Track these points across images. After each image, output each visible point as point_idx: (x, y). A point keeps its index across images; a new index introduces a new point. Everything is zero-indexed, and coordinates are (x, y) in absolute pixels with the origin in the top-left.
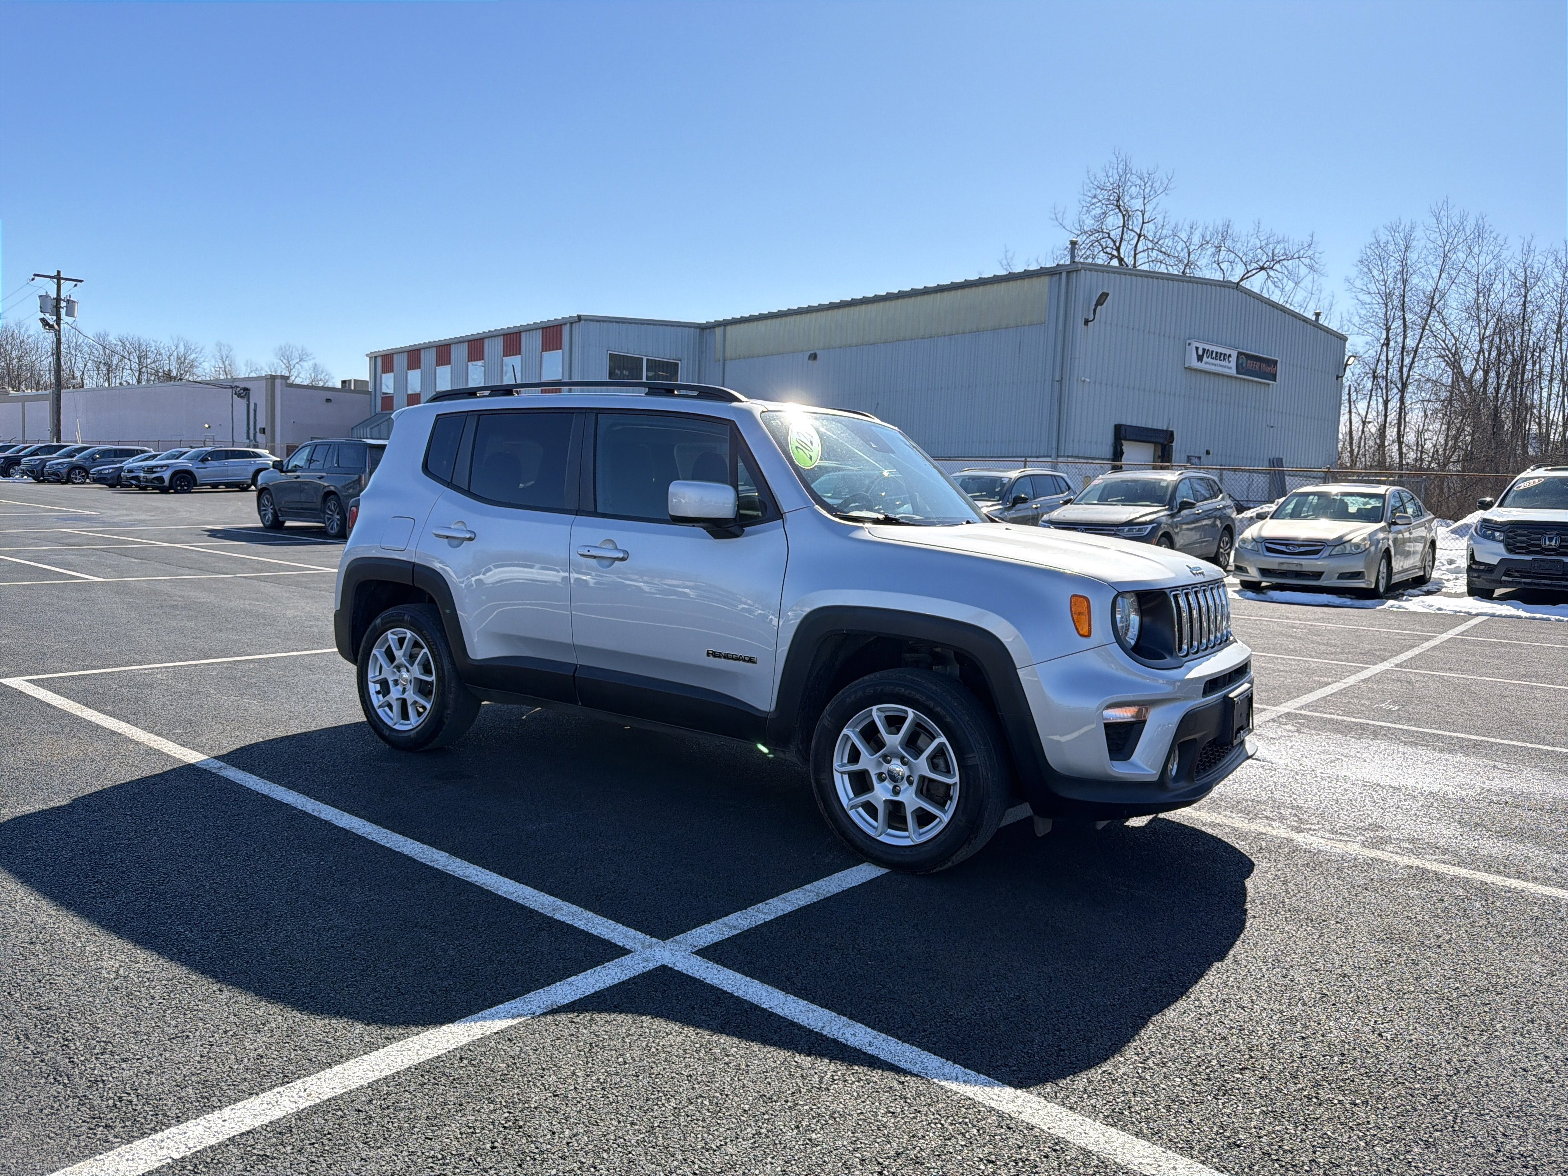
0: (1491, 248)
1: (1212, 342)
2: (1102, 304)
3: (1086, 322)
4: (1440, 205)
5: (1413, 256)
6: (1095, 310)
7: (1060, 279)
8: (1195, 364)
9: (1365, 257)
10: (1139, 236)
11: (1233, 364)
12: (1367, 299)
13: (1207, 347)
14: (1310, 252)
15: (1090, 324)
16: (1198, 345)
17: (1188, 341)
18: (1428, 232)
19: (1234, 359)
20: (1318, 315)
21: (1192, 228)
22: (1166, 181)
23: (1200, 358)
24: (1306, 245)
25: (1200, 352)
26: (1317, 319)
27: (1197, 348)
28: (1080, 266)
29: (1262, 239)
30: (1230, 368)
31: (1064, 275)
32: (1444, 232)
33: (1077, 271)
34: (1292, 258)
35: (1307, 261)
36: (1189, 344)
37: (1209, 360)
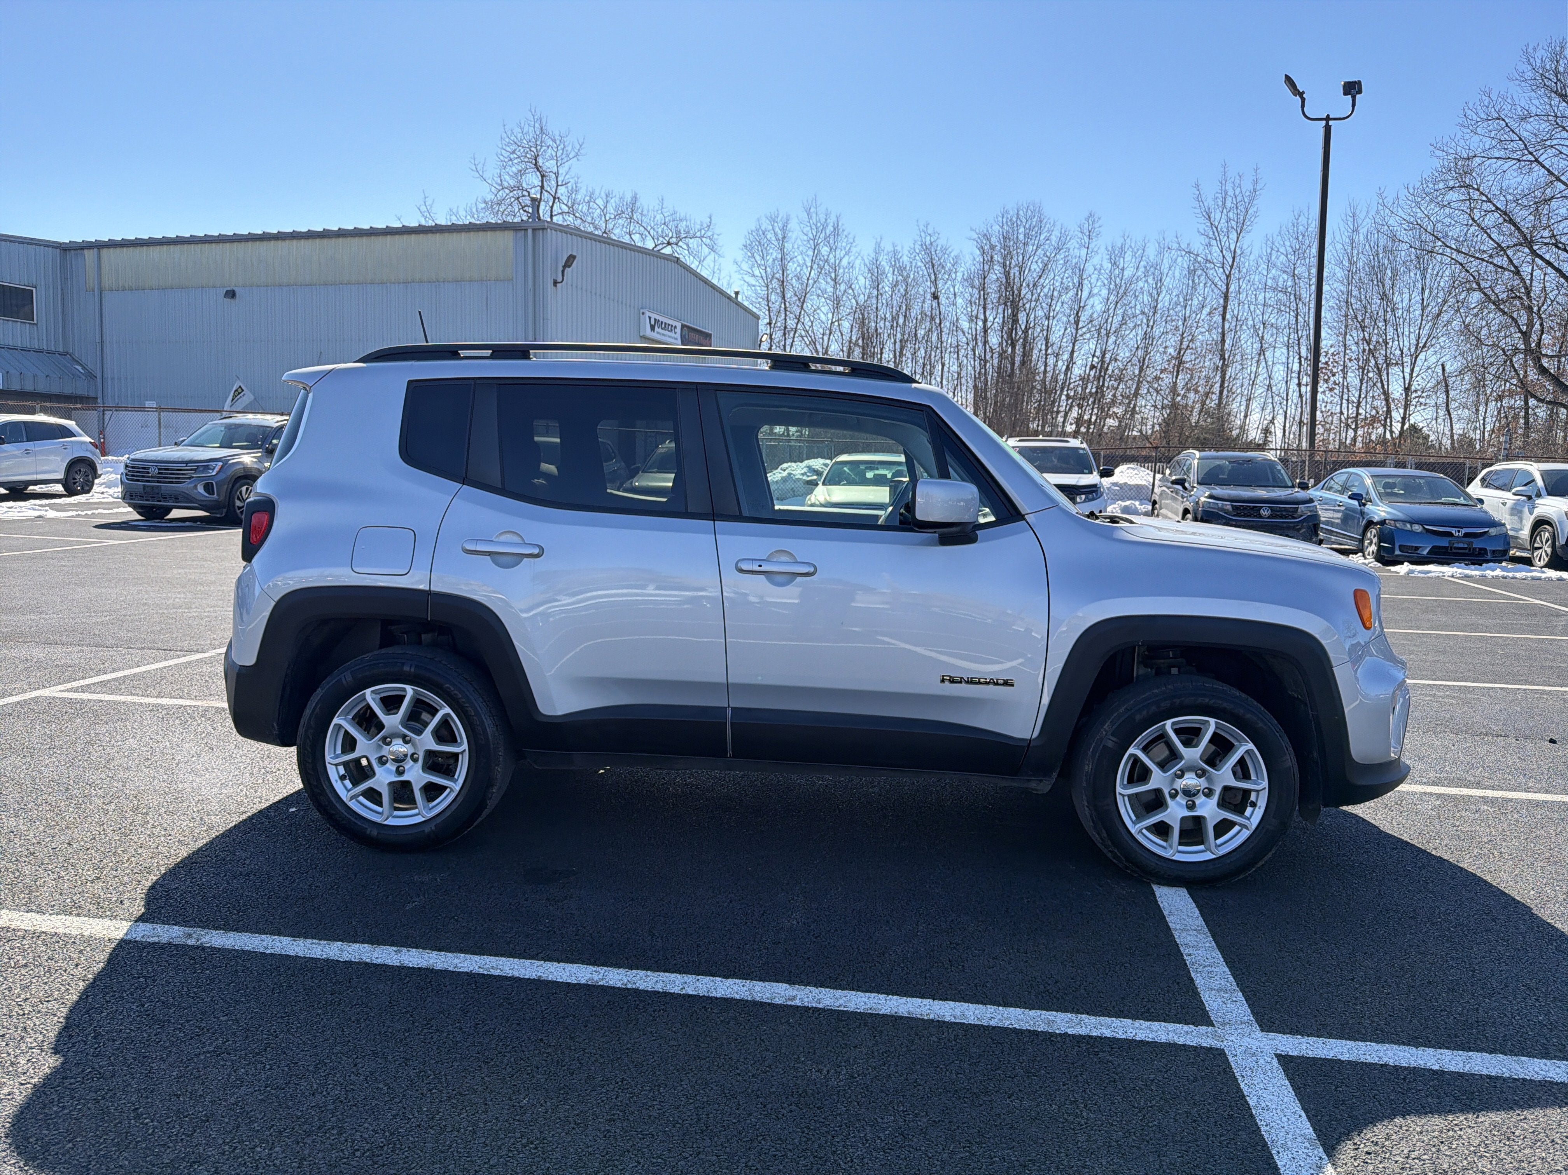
0: (844, 244)
1: (660, 313)
2: (569, 266)
3: (555, 283)
4: (810, 202)
5: (788, 246)
6: (563, 272)
7: (526, 236)
8: (649, 333)
9: (748, 242)
10: (554, 198)
11: (678, 335)
12: (752, 281)
13: (658, 317)
14: (709, 234)
15: (558, 285)
16: (651, 315)
17: (642, 311)
18: (802, 226)
19: (678, 330)
20: (737, 293)
21: (607, 196)
22: (578, 147)
23: (653, 328)
24: (705, 225)
25: (653, 323)
26: (737, 297)
27: (650, 318)
28: (546, 224)
29: (666, 215)
30: (676, 339)
31: (530, 231)
32: (814, 227)
33: (543, 229)
34: (694, 237)
35: (707, 241)
36: (643, 313)
37: (660, 330)
